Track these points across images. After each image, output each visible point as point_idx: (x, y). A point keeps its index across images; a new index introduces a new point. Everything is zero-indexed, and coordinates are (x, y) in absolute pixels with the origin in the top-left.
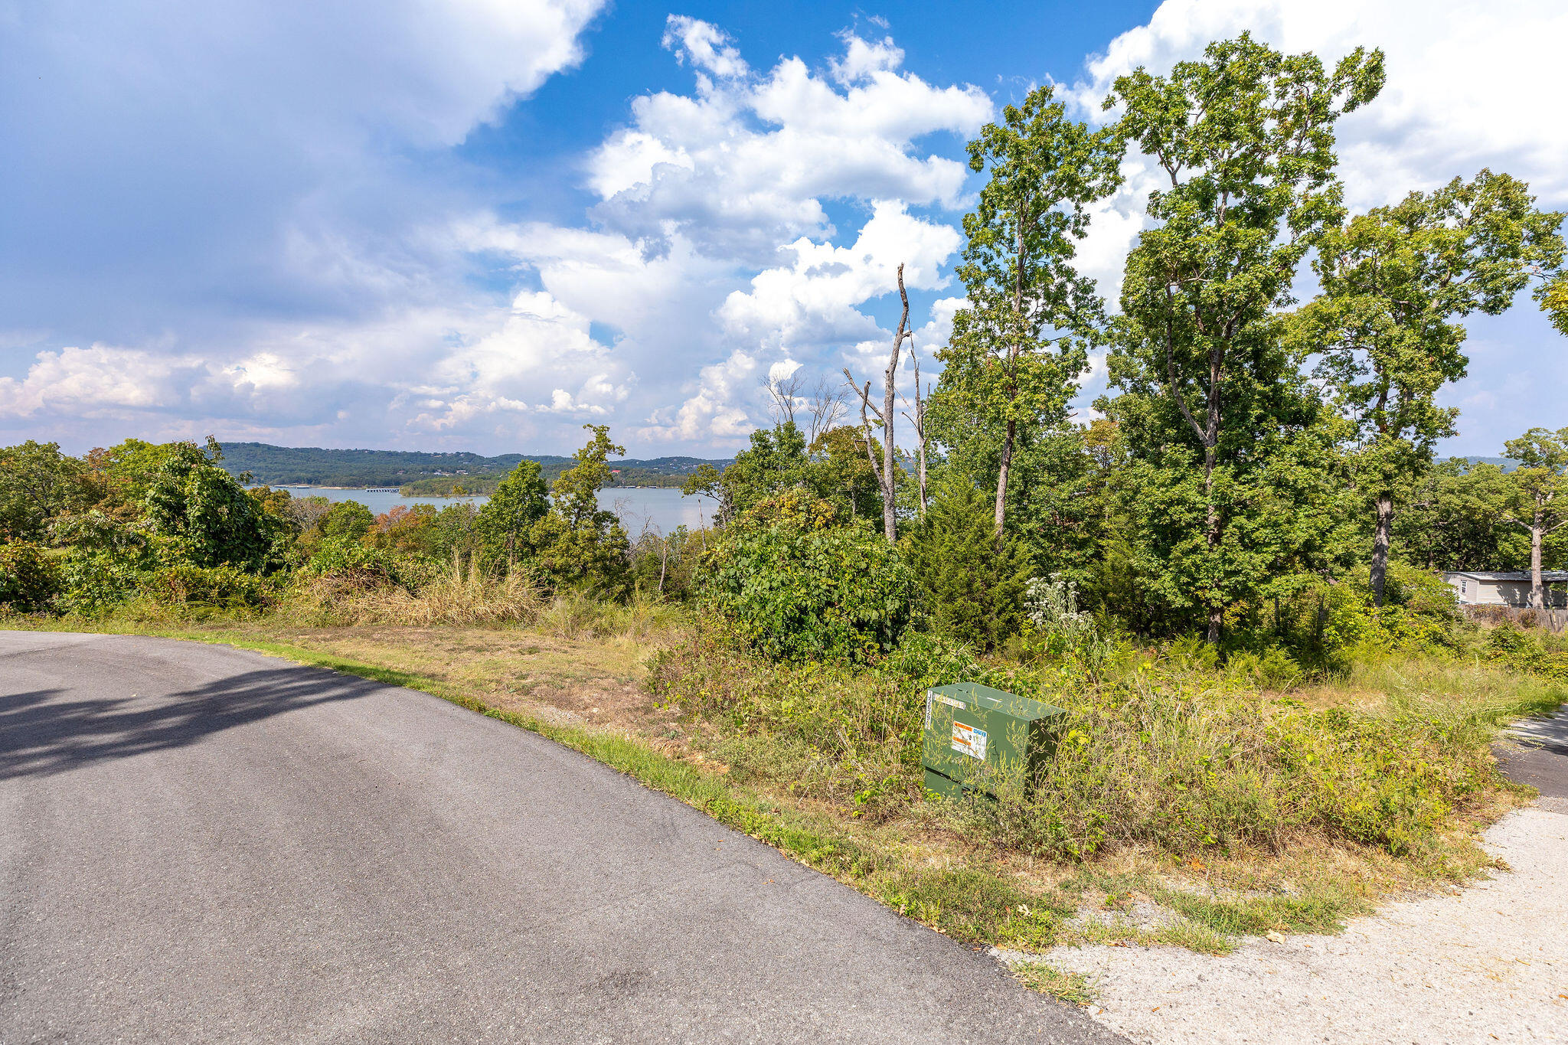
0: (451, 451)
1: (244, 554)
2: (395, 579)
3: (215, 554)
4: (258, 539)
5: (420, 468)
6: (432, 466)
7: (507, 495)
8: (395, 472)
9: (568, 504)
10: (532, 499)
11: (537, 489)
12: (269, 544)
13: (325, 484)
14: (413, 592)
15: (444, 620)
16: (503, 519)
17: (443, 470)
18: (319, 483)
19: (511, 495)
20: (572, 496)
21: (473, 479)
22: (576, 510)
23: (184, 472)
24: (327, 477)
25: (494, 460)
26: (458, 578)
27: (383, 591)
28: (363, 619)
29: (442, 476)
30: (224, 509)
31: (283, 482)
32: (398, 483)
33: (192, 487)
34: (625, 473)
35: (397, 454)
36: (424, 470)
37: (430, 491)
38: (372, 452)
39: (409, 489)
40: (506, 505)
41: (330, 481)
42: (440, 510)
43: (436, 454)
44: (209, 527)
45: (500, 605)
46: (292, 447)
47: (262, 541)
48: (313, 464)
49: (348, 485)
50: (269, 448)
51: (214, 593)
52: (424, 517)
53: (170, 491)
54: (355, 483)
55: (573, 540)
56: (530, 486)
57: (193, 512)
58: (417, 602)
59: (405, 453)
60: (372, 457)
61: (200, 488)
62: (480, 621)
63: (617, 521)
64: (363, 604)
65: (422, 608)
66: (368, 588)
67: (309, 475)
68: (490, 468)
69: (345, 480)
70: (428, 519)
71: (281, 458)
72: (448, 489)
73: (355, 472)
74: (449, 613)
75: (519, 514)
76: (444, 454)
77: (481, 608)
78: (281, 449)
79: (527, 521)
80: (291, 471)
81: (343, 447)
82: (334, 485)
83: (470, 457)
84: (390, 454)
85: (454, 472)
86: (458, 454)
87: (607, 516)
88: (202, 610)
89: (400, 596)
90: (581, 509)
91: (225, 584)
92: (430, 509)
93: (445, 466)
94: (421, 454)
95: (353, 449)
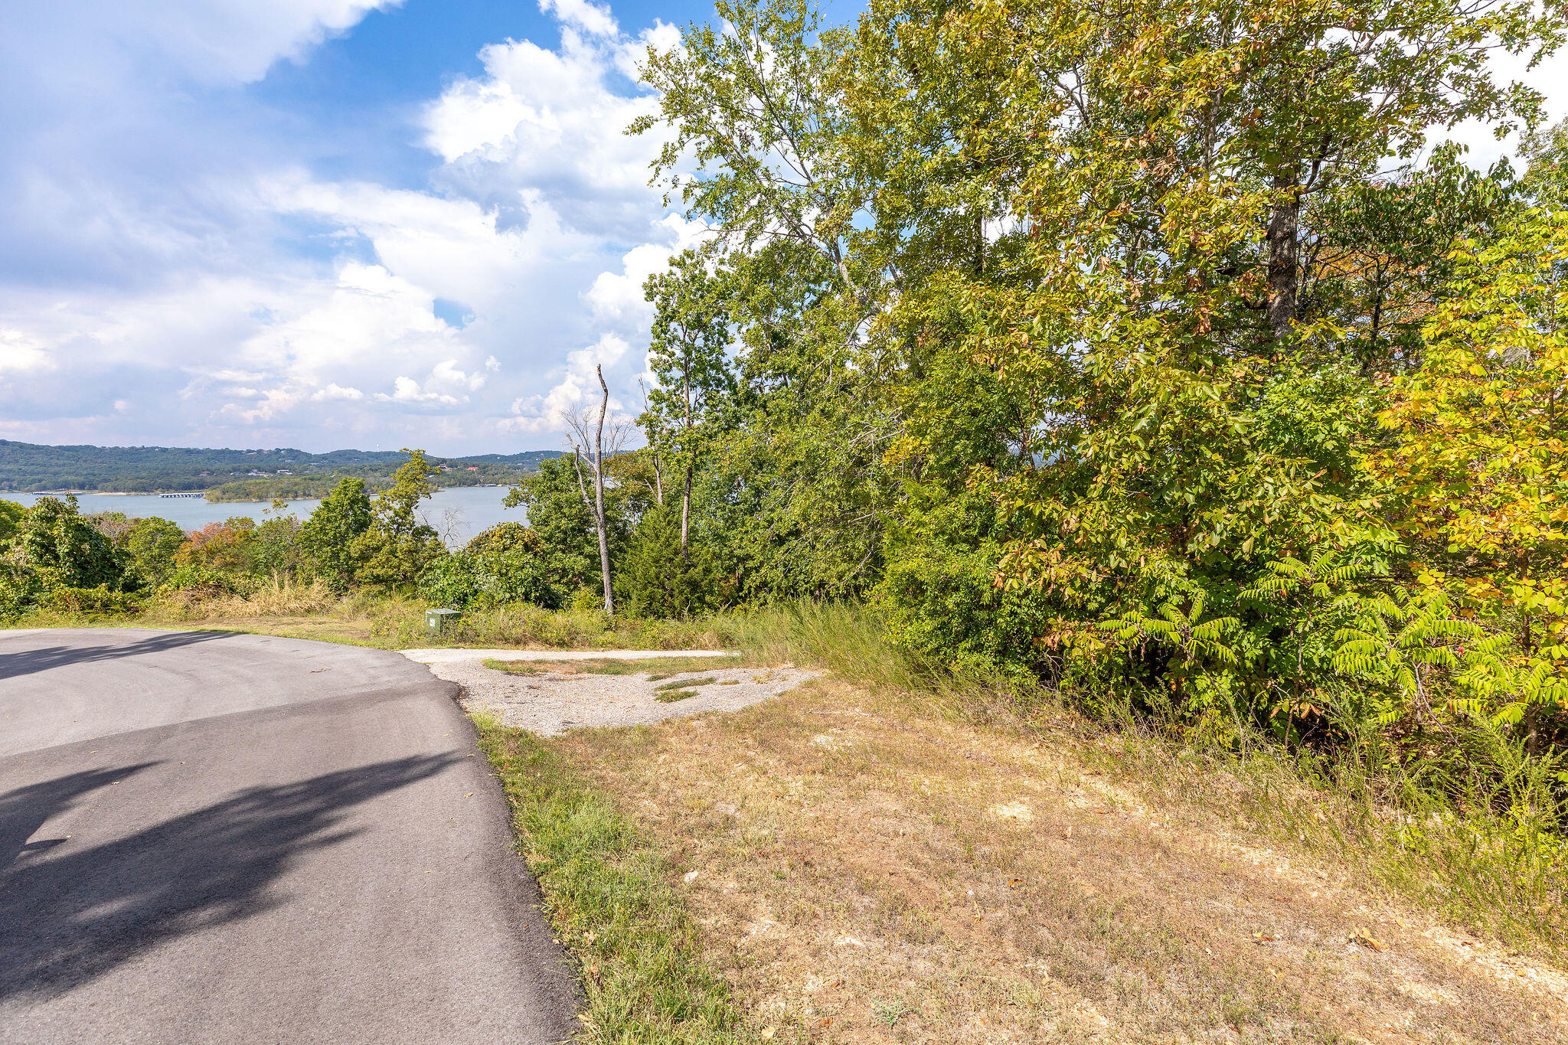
0: (269, 446)
1: (103, 578)
2: (233, 590)
3: (81, 579)
4: (113, 565)
5: (229, 467)
6: (245, 466)
7: (329, 511)
8: (197, 473)
9: (387, 521)
10: (355, 514)
11: (360, 504)
12: (122, 570)
13: (104, 490)
14: (246, 598)
15: (268, 613)
16: (326, 534)
17: (260, 470)
18: (95, 488)
19: (333, 511)
20: (391, 513)
21: (297, 480)
22: (395, 526)
23: (51, 520)
24: (105, 480)
25: (324, 457)
26: (276, 587)
27: (224, 598)
28: (213, 615)
29: (258, 477)
30: (86, 546)
31: (45, 488)
32: (201, 486)
33: (59, 530)
34: (484, 470)
35: (198, 452)
36: (234, 470)
37: (244, 495)
38: (164, 450)
39: (218, 493)
40: (328, 521)
41: (110, 485)
42: (259, 523)
43: (249, 451)
44: (75, 560)
45: (306, 603)
46: (53, 443)
47: (116, 567)
48: (85, 465)
49: (135, 490)
50: (22, 446)
51: (98, 604)
52: (242, 531)
53: (42, 535)
54: (144, 488)
55: (393, 553)
56: (353, 502)
57: (62, 550)
58: (248, 603)
59: (208, 450)
60: (165, 455)
61: (66, 531)
62: (292, 612)
63: (436, 534)
64: (211, 606)
65: (253, 606)
66: (214, 596)
67: (81, 479)
68: (320, 467)
69: (130, 483)
70: (246, 533)
71: (39, 458)
72: (268, 493)
73: (144, 474)
74: (272, 609)
75: (343, 528)
76: (260, 451)
77: (293, 605)
78: (38, 448)
79: (351, 536)
80: (55, 474)
81: (126, 444)
82: (116, 490)
83: (293, 454)
84: (189, 452)
85: (274, 472)
86: (278, 451)
87: (427, 530)
88: (92, 616)
89: (237, 601)
90: (399, 525)
91: (105, 599)
92: (247, 522)
93: (262, 465)
94: (231, 452)
95: (139, 446)
